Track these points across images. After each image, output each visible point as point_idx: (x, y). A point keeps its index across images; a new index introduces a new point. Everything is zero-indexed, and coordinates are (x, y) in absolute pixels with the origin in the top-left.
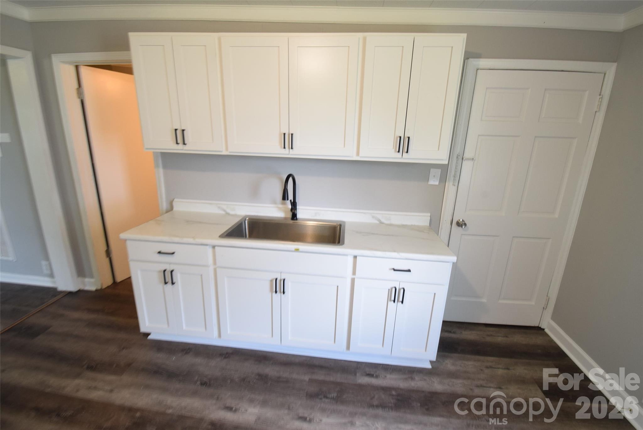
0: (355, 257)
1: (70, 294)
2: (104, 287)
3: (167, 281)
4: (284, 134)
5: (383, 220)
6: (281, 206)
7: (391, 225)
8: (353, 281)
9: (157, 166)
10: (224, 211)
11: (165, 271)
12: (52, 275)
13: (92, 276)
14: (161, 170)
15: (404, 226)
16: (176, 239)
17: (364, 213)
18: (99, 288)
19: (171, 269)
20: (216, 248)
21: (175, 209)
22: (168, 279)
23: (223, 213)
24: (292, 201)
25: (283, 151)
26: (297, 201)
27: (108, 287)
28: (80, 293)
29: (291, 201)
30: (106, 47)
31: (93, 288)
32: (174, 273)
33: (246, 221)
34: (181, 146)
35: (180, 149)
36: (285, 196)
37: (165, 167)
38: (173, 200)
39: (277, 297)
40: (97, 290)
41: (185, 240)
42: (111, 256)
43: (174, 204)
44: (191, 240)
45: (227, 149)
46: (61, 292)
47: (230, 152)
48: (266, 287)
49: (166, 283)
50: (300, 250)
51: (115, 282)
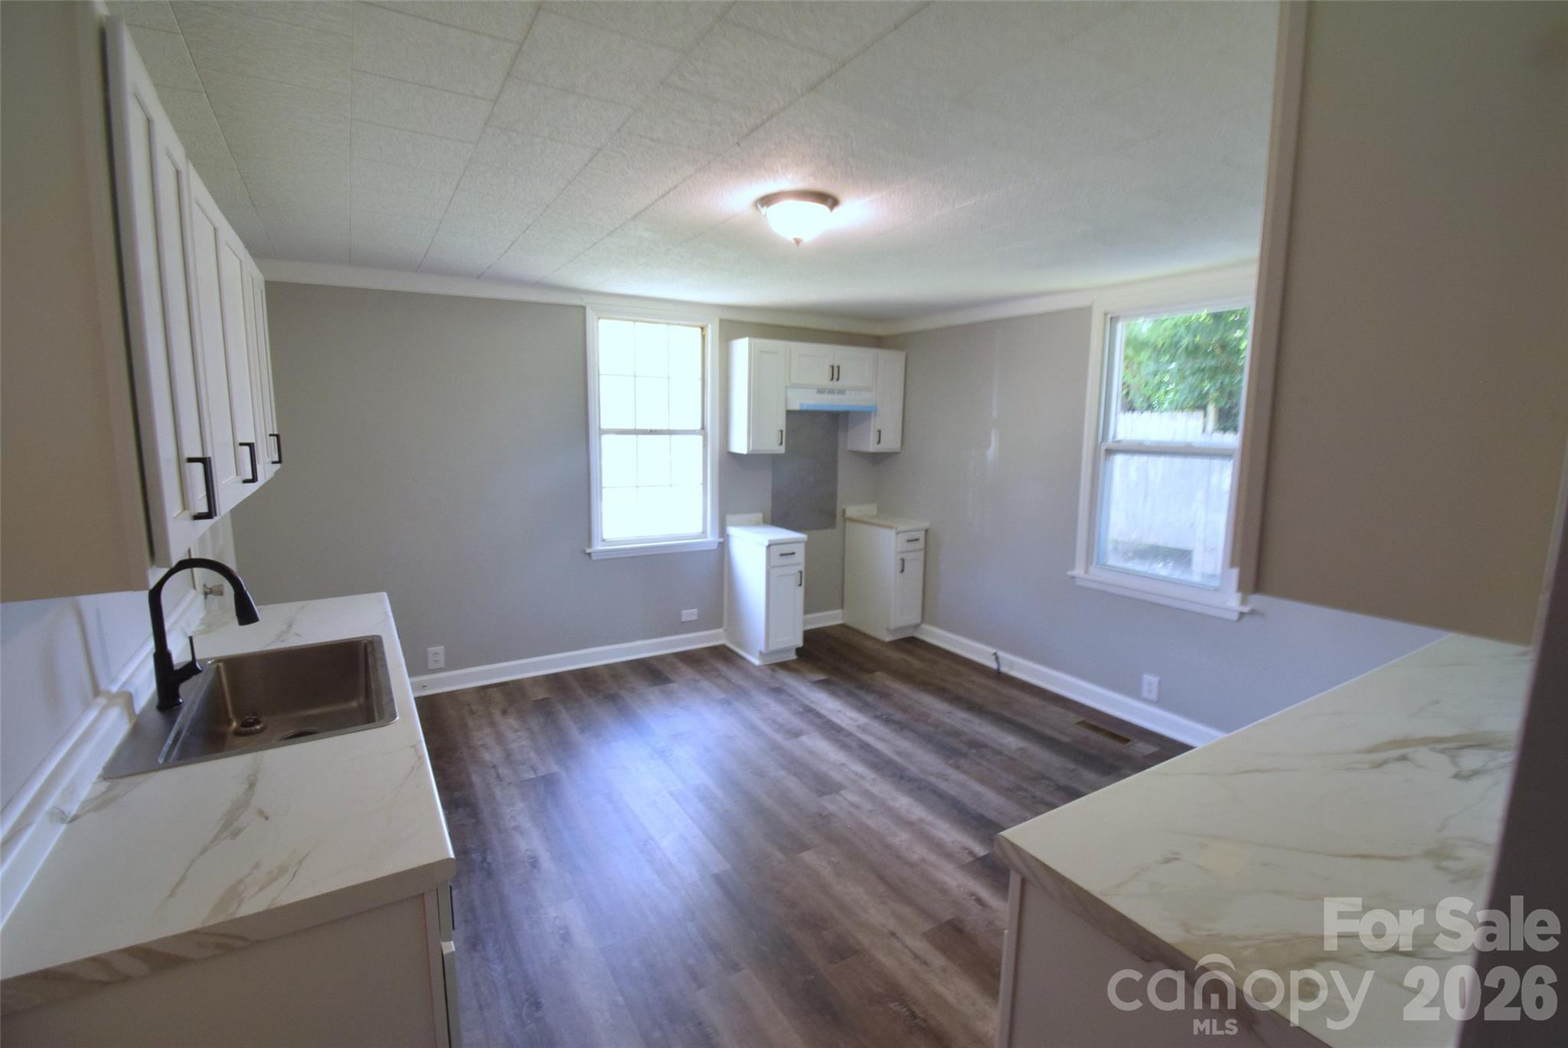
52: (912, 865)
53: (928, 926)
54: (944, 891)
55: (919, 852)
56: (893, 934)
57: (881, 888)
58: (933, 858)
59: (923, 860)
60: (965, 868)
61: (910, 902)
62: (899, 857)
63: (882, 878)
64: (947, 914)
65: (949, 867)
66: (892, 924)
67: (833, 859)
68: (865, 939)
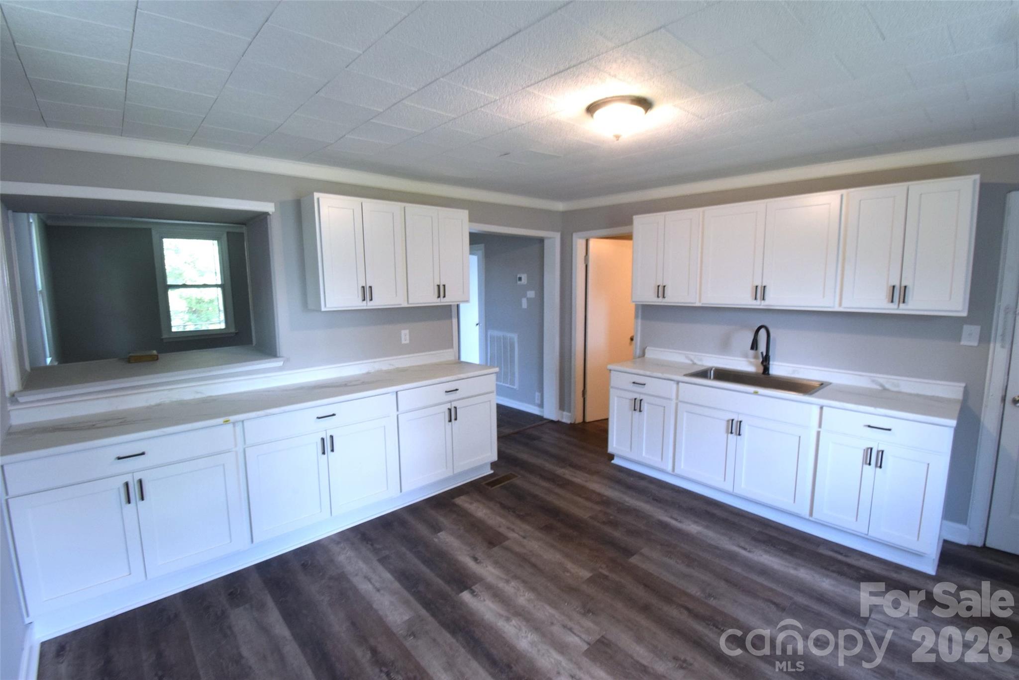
0: (822, 408)
1: (552, 421)
2: (577, 422)
3: (636, 408)
4: (757, 287)
5: (887, 386)
6: (752, 360)
7: (899, 392)
8: (818, 433)
9: (636, 317)
10: (692, 360)
11: (635, 399)
12: (541, 405)
13: (570, 411)
14: (639, 321)
15: (918, 395)
16: (648, 373)
17: (860, 375)
18: (573, 422)
19: (641, 399)
20: (680, 384)
21: (647, 355)
22: (637, 407)
23: (689, 362)
24: (764, 354)
25: (754, 302)
26: (771, 354)
27: (579, 424)
28: (558, 422)
29: (762, 353)
30: (612, 224)
31: (568, 422)
32: (642, 402)
33: (712, 371)
34: (661, 299)
35: (660, 301)
36: (754, 346)
37: (643, 318)
38: (646, 347)
39: (732, 438)
40: (571, 424)
41: (655, 374)
42: (585, 396)
43: (646, 351)
44: (659, 375)
45: (700, 301)
46: (546, 419)
47: (703, 304)
48: (723, 426)
49: (635, 410)
50: (759, 393)
51: (584, 421)
52: (516, 577)
53: (507, 543)
54: (496, 563)
55: (510, 588)
56: (524, 538)
57: (533, 560)
58: (501, 585)
59: (507, 582)
60: (479, 579)
61: (517, 554)
62: (524, 582)
63: (534, 566)
64: (496, 549)
65: (490, 579)
66: (525, 542)
67: (568, 574)
68: (538, 534)
